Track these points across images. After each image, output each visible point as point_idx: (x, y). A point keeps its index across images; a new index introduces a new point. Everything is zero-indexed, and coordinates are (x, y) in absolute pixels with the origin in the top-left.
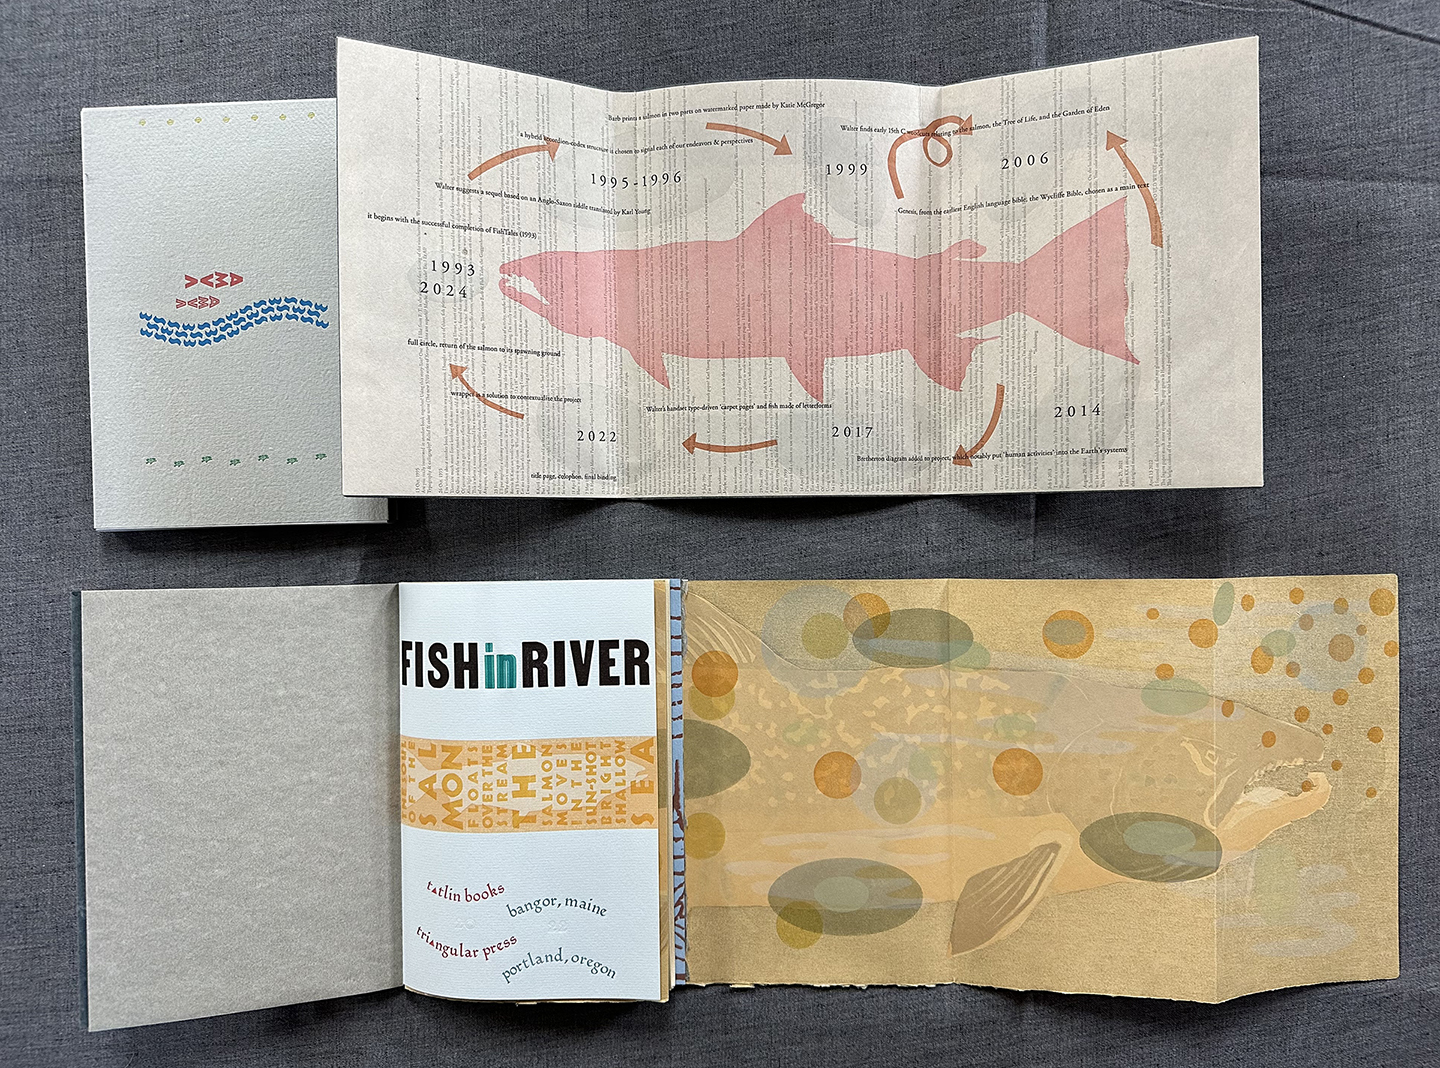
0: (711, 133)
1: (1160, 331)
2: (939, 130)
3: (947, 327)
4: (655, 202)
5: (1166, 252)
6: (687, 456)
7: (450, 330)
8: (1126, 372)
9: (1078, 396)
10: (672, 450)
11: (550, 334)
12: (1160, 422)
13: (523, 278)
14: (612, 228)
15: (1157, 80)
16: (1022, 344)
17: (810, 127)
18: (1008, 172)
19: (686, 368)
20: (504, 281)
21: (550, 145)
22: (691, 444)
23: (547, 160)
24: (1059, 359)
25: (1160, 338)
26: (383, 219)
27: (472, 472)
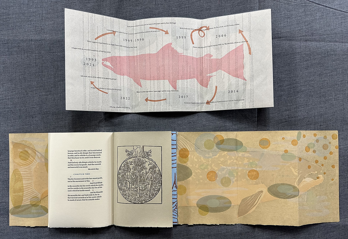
0: (150, 29)
1: (251, 73)
2: (202, 29)
3: (204, 73)
4: (138, 45)
5: (252, 56)
6: (146, 103)
7: (90, 73)
8: (244, 83)
9: (233, 89)
10: (142, 101)
11: (114, 75)
12: (251, 93)
13: (107, 62)
14: (128, 51)
15: (250, 18)
16: (221, 77)
17: (173, 28)
18: (217, 38)
19: (145, 83)
20: (103, 63)
21: (114, 32)
22: (147, 100)
23: (113, 35)
24: (229, 80)
25: (251, 75)
26: (75, 49)
27: (96, 106)
